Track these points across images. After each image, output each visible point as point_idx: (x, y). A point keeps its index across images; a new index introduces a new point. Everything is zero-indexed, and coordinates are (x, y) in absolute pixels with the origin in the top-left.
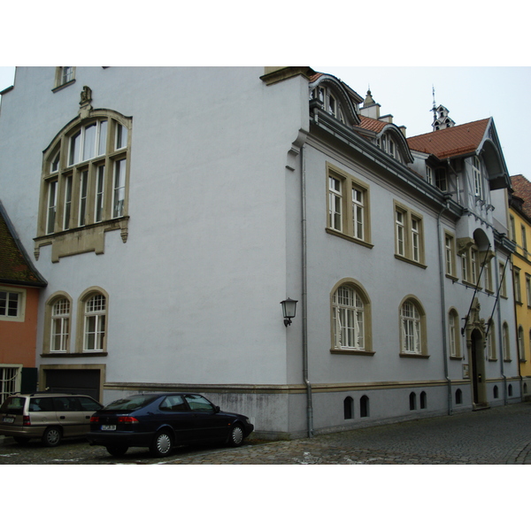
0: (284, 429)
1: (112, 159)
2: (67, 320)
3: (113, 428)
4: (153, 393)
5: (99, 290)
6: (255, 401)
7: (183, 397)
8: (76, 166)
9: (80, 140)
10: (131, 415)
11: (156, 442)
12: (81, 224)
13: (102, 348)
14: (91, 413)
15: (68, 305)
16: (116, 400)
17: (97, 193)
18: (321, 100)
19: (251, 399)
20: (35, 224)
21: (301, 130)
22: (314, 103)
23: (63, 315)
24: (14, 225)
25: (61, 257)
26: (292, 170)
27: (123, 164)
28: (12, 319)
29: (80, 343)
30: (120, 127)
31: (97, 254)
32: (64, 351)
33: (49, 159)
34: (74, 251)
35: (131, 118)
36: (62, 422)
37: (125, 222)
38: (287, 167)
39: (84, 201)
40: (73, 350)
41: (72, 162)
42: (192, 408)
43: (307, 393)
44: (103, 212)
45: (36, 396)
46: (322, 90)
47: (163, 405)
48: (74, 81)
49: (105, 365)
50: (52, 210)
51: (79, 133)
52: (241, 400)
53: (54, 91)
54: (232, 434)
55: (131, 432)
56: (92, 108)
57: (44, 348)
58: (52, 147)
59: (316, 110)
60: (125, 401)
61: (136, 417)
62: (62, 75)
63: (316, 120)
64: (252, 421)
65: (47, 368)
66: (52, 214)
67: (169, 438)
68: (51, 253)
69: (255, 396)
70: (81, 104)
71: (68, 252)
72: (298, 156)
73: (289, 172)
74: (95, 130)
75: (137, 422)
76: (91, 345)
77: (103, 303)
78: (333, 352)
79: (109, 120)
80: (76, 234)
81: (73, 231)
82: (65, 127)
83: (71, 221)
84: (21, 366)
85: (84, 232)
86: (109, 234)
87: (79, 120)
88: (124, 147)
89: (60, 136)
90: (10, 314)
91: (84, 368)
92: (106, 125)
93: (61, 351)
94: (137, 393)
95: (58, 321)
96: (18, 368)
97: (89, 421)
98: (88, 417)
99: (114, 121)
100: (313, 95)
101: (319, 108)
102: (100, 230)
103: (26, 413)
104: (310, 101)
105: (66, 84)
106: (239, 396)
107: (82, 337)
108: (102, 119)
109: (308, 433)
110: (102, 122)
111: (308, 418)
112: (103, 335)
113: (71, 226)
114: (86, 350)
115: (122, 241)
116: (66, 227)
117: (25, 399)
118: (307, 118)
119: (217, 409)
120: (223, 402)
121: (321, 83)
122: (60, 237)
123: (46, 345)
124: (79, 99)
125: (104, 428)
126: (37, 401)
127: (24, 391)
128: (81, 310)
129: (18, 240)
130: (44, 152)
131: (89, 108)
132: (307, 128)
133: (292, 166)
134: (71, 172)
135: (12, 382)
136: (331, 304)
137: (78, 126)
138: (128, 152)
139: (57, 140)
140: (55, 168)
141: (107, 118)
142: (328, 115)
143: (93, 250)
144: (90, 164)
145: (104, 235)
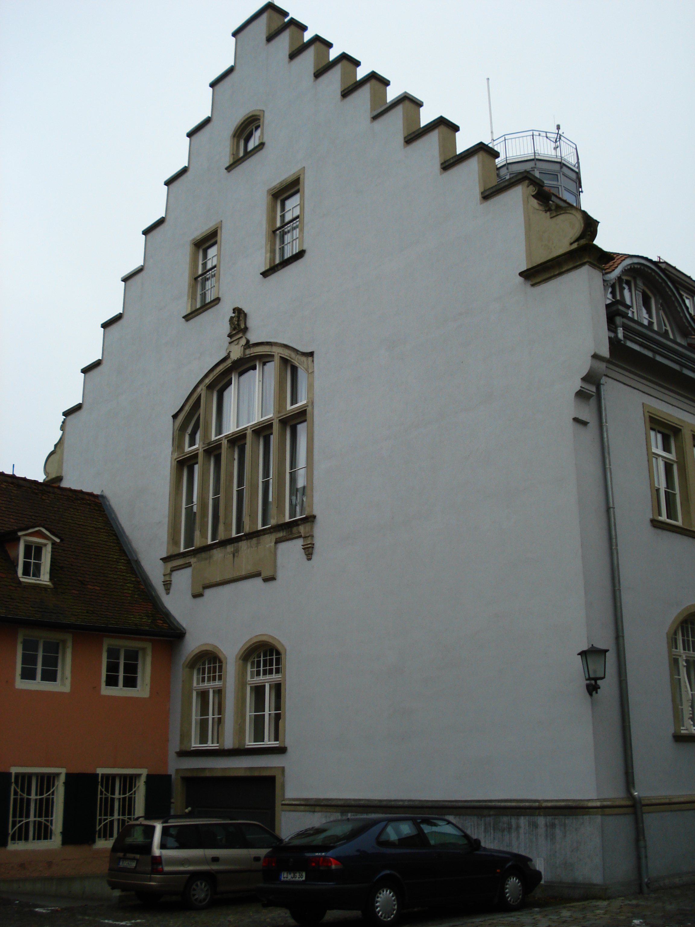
0: (597, 878)
1: (284, 422)
2: (219, 692)
3: (301, 877)
4: (365, 816)
5: (271, 640)
6: (541, 830)
7: (416, 824)
8: (226, 437)
9: (231, 394)
10: (329, 854)
11: (374, 902)
12: (238, 532)
13: (276, 739)
14: (262, 852)
15: (221, 667)
16: (303, 828)
17: (261, 480)
18: (628, 302)
19: (535, 826)
20: (164, 534)
21: (595, 356)
22: (614, 308)
23: (212, 684)
24: (131, 537)
25: (207, 587)
26: (584, 423)
27: (302, 429)
28: (129, 692)
29: (240, 731)
30: (294, 370)
31: (266, 580)
32: (214, 746)
33: (182, 429)
34: (228, 576)
35: (311, 354)
36: (215, 867)
37: (308, 525)
38: (576, 420)
39: (240, 494)
40: (229, 743)
41: (219, 431)
42: (432, 842)
43: (635, 813)
44: (273, 510)
45: (172, 822)
46: (628, 283)
47: (383, 838)
48: (217, 300)
49: (283, 769)
50: (189, 510)
51: (229, 383)
52: (518, 827)
53: (187, 318)
54: (504, 889)
55: (330, 885)
56: (248, 341)
57: (182, 741)
58: (187, 408)
59: (619, 320)
60: (318, 831)
61: (338, 859)
62: (199, 292)
63: (620, 335)
64: (539, 865)
65: (189, 774)
66: (191, 515)
67: (396, 894)
68: (190, 581)
69: (541, 821)
70: (230, 336)
71: (218, 579)
72: (593, 401)
73: (579, 427)
74: (254, 376)
75: (340, 866)
76: (259, 735)
77: (278, 663)
78: (679, 738)
79: (277, 359)
80: (230, 548)
81: (224, 543)
82: (206, 376)
83: (221, 527)
84: (144, 772)
85: (243, 545)
86: (282, 546)
87: (229, 363)
88: (302, 402)
89: (199, 390)
90: (126, 685)
91: (248, 774)
92: (272, 368)
93: (210, 745)
94: (337, 816)
95: (203, 695)
96: (139, 775)
97: (259, 865)
98: (257, 859)
99: (285, 361)
100: (613, 293)
101: (625, 316)
102: (268, 540)
103: (156, 851)
104: (608, 306)
105: (206, 307)
106: (514, 821)
107: (245, 720)
108: (265, 359)
109: (640, 886)
110: (264, 364)
111: (639, 858)
112: (278, 717)
113: (222, 535)
114: (250, 743)
115: (305, 557)
116: (214, 538)
117: (153, 828)
118: (604, 334)
119: (475, 844)
120: (485, 831)
121: (626, 271)
122: (203, 555)
123: (185, 736)
124: (226, 328)
125: (286, 876)
126: (173, 832)
127: (150, 814)
128: (242, 674)
129: (138, 562)
130: (175, 417)
131: (243, 342)
132: (605, 352)
133: (583, 417)
134: (218, 446)
135: (130, 798)
136: (670, 652)
137: (227, 372)
138: (309, 409)
139: (195, 396)
140: (192, 443)
141: (273, 356)
142: (642, 325)
143: (257, 575)
144: (249, 432)
145: (276, 549)
